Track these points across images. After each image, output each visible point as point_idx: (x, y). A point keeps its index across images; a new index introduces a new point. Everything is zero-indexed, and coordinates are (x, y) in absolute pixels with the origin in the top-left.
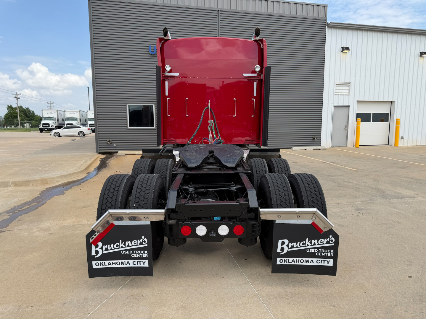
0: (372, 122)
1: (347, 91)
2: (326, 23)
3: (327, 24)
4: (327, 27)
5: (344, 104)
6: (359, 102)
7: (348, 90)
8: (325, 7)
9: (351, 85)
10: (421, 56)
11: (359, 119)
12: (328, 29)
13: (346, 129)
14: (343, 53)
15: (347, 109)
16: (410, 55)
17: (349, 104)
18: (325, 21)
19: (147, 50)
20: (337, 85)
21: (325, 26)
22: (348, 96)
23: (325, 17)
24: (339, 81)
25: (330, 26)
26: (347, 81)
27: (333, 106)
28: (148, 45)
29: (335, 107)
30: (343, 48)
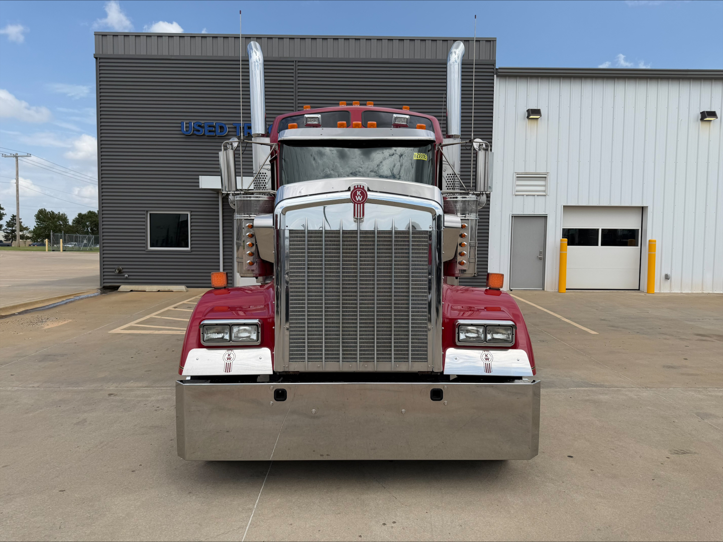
0: (602, 245)
1: (543, 188)
3: (495, 71)
4: (495, 76)
5: (534, 212)
6: (566, 208)
7: (544, 186)
8: (492, 42)
9: (548, 179)
10: (702, 119)
11: (566, 240)
12: (498, 79)
13: (540, 259)
14: (530, 121)
15: (542, 221)
16: (678, 119)
17: (545, 212)
18: (492, 67)
19: (179, 129)
20: (521, 177)
21: (492, 74)
22: (544, 197)
23: (491, 59)
24: (522, 171)
25: (499, 74)
26: (541, 170)
27: (512, 216)
28: (180, 121)
29: (515, 217)
30: (528, 111)
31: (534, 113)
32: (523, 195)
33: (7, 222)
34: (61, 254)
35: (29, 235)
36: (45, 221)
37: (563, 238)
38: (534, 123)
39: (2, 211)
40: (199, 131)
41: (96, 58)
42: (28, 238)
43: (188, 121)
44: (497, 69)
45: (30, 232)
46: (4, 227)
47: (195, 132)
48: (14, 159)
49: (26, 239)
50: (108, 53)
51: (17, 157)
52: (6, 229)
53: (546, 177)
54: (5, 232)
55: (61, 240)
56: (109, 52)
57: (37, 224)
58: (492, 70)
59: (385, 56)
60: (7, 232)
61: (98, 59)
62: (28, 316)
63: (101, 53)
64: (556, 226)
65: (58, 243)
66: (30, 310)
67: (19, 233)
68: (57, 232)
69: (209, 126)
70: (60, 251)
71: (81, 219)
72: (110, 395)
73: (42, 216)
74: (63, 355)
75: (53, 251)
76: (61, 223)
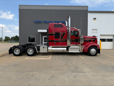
0: (107, 41)
6: (101, 35)
19: (33, 22)
20: (92, 30)
23: (87, 9)
28: (33, 20)
31: (95, 19)
32: (93, 33)
34: (9, 44)
37: (100, 40)
38: (95, 20)
42: (4, 41)
44: (88, 11)
47: (36, 22)
53: (97, 30)
55: (9, 41)
56: (21, 8)
57: (5, 39)
61: (19, 9)
64: (99, 38)
67: (2, 40)
69: (39, 21)
71: (12, 38)
72: (32, 76)
73: (6, 37)
74: (18, 65)
76: (9, 38)
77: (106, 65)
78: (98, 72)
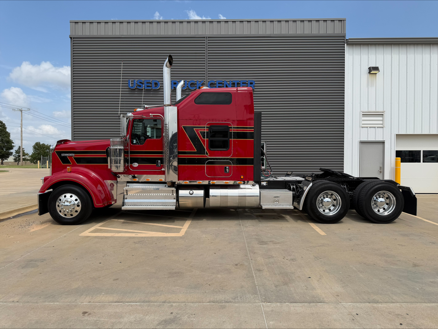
0: (423, 162)
1: (381, 122)
2: (344, 39)
3: (345, 41)
4: (346, 44)
5: (375, 139)
6: (398, 136)
7: (382, 120)
8: (343, 22)
9: (385, 115)
11: (399, 159)
12: (348, 47)
13: (380, 172)
14: (371, 75)
15: (381, 146)
17: (383, 139)
18: (343, 38)
19: (127, 85)
20: (365, 114)
21: (343, 43)
22: (382, 129)
23: (343, 33)
24: (367, 110)
25: (349, 43)
26: (380, 109)
27: (360, 142)
28: (127, 80)
29: (362, 143)
30: (369, 68)
31: (373, 70)
32: (367, 127)
33: (15, 150)
34: (47, 170)
35: (29, 158)
36: (38, 150)
37: (396, 157)
38: (374, 76)
39: (13, 144)
40: (140, 86)
41: (71, 38)
42: (28, 160)
43: (133, 80)
44: (347, 40)
45: (30, 156)
46: (14, 154)
47: (138, 87)
48: (20, 112)
49: (27, 161)
50: (79, 35)
51: (21, 111)
52: (15, 155)
53: (383, 114)
54: (14, 157)
55: (47, 161)
56: (79, 33)
57: (34, 152)
58: (343, 41)
59: (269, 33)
60: (16, 157)
61: (72, 38)
62: (19, 219)
63: (74, 34)
64: (391, 149)
65: (46, 163)
66: (22, 214)
67: (22, 157)
68: (45, 156)
69: (147, 83)
70: (46, 168)
72: (85, 313)
73: (38, 144)
74: (43, 260)
75: (43, 168)
76: (48, 150)
77: (415, 265)
78: (377, 302)
